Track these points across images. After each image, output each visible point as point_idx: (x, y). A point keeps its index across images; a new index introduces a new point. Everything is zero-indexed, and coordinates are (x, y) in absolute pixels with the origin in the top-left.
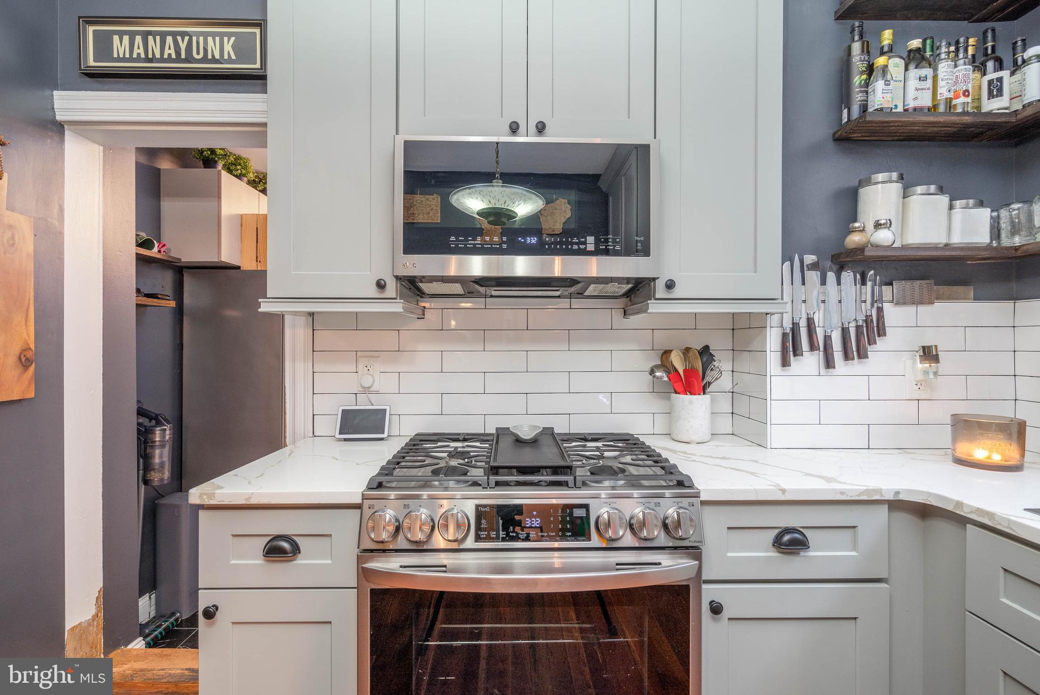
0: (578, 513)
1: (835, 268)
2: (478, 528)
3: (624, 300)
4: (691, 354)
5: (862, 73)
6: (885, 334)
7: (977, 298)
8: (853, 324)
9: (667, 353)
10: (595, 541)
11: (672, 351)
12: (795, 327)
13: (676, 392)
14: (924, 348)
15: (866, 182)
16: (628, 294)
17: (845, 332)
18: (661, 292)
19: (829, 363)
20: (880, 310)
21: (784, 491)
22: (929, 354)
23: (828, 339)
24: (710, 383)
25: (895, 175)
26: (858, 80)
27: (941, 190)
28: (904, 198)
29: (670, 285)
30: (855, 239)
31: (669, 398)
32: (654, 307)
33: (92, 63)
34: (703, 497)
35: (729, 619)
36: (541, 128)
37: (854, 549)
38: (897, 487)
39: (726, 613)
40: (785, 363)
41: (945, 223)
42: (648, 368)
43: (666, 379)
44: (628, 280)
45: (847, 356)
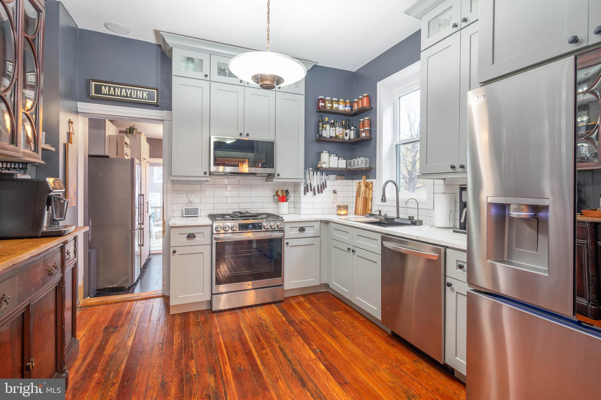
0: (260, 224)
1: (316, 171)
2: (239, 228)
3: (267, 177)
4: (283, 192)
5: (321, 127)
6: (326, 187)
7: (345, 179)
8: (320, 185)
9: (277, 192)
10: (263, 230)
11: (278, 191)
12: (307, 185)
13: (280, 202)
14: (334, 190)
15: (322, 152)
16: (268, 176)
17: (318, 186)
18: (276, 176)
19: (315, 194)
20: (326, 181)
21: (300, 219)
22: (335, 192)
23: (314, 188)
24: (288, 199)
25: (327, 152)
26: (321, 128)
27: (336, 156)
28: (329, 156)
29: (278, 175)
30: (319, 165)
31: (278, 204)
32: (275, 180)
33: (93, 94)
34: (285, 221)
35: (290, 246)
36: (248, 135)
37: (314, 231)
38: (321, 218)
39: (289, 245)
40: (305, 194)
41: (337, 162)
42: (273, 196)
43: (277, 198)
44: (269, 174)
45: (319, 192)
